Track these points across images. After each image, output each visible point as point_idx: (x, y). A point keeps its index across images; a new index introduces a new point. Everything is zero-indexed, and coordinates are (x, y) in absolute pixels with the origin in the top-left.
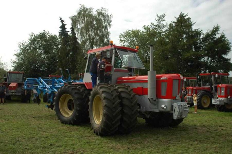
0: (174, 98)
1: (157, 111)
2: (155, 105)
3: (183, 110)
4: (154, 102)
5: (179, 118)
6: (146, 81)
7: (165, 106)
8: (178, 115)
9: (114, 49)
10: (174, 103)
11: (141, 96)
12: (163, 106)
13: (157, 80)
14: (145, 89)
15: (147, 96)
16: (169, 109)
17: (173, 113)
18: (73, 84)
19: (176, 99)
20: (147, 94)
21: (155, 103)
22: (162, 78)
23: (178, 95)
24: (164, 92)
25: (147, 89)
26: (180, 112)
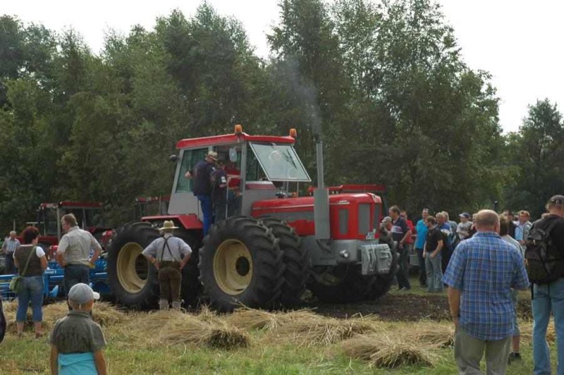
0: (362, 238)
1: (333, 263)
3: (378, 259)
4: (327, 247)
5: (371, 272)
6: (311, 209)
7: (346, 253)
8: (369, 267)
9: (244, 143)
10: (363, 246)
12: (343, 252)
13: (330, 206)
14: (310, 223)
15: (313, 236)
16: (354, 257)
17: (361, 265)
18: (144, 220)
19: (367, 238)
20: (313, 233)
21: (330, 250)
22: (341, 203)
23: (371, 230)
24: (343, 229)
25: (313, 223)
26: (373, 261)
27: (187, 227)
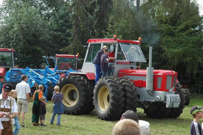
0: (167, 91)
1: (154, 101)
2: (152, 96)
3: (174, 101)
4: (151, 93)
5: (170, 107)
6: (145, 75)
8: (169, 105)
9: (117, 43)
10: (167, 95)
11: (140, 88)
12: (158, 97)
13: (154, 75)
14: (144, 82)
15: (145, 88)
16: (163, 99)
17: (166, 103)
19: (169, 91)
20: (145, 87)
21: (152, 95)
22: (159, 74)
23: (172, 88)
24: (159, 86)
25: (146, 82)
26: (172, 102)
27: (89, 79)
